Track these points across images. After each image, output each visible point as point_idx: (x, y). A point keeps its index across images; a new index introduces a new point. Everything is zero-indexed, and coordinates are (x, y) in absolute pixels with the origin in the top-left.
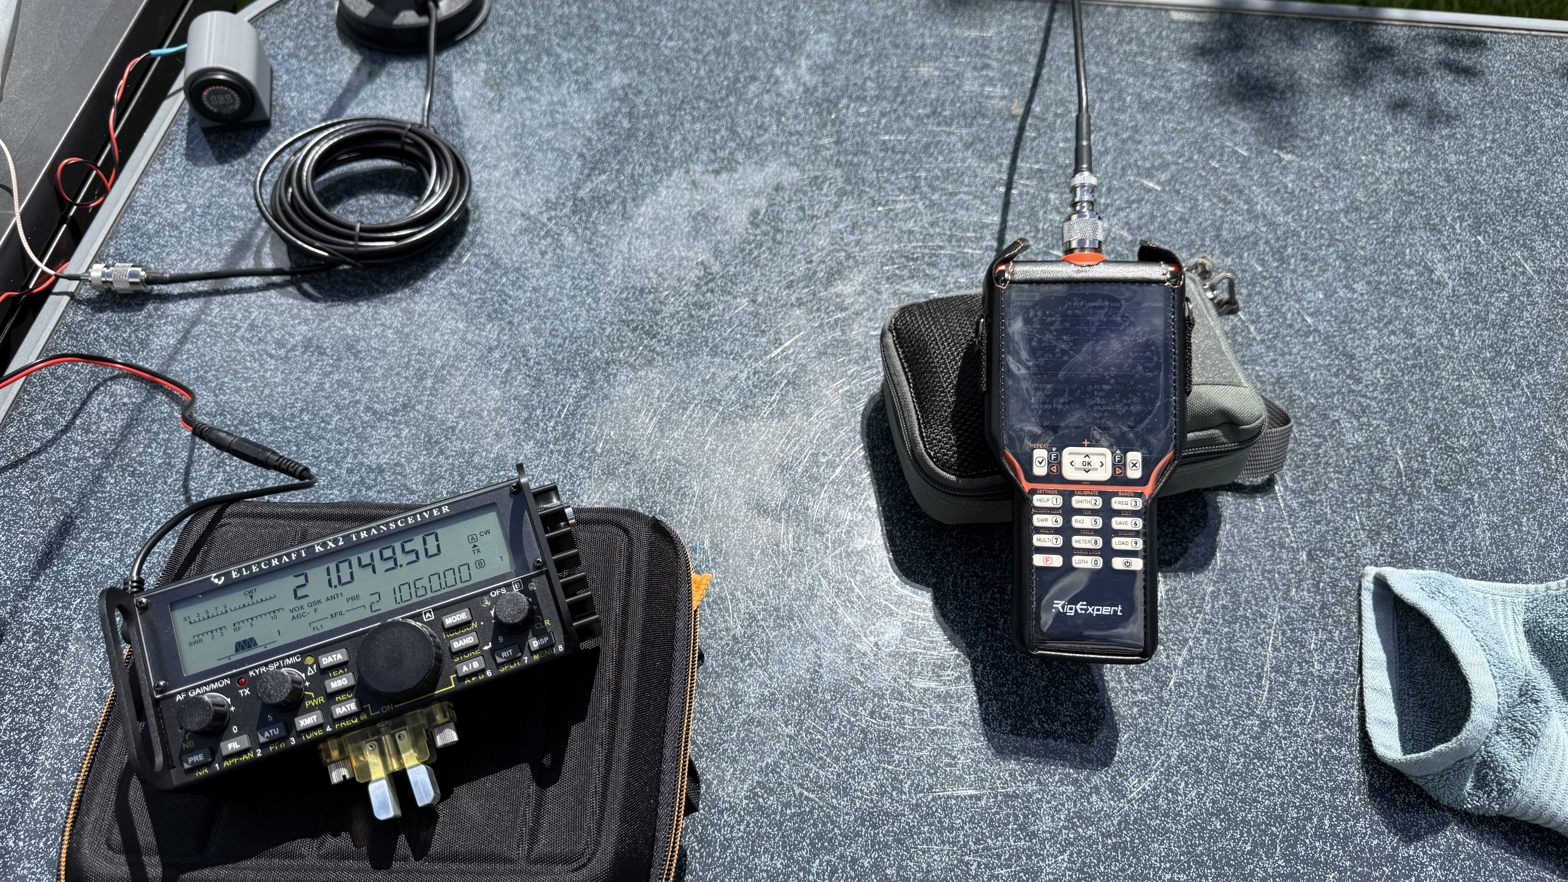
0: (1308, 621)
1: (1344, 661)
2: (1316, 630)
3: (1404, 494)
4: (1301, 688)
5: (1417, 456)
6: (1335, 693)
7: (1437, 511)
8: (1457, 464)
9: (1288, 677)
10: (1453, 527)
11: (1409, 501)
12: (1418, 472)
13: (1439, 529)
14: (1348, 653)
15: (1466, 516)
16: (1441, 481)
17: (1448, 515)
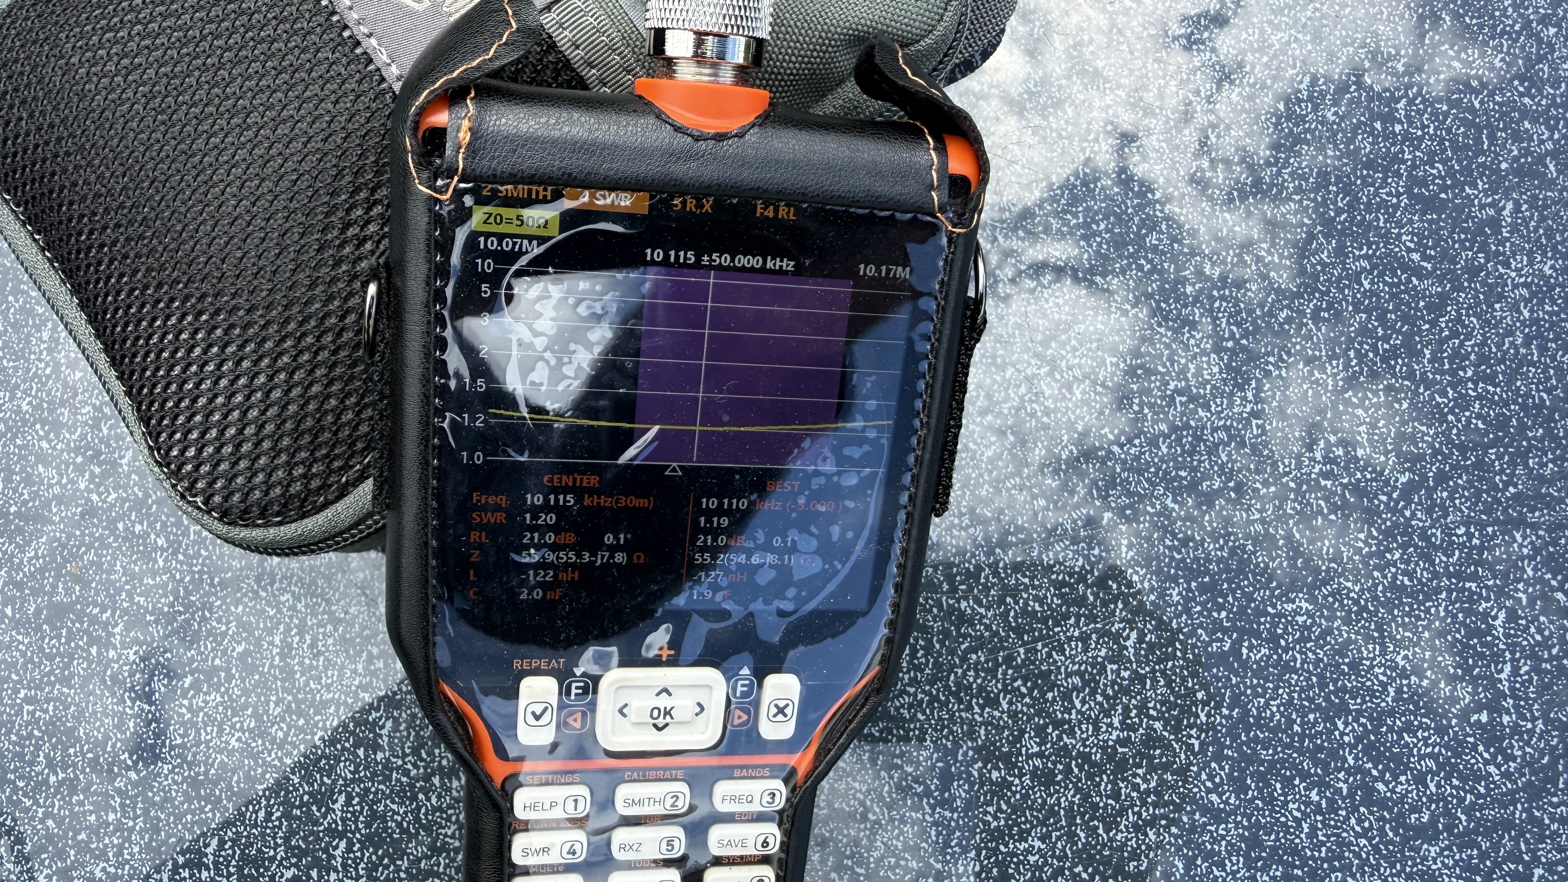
0: (1066, 617)
1: (1142, 709)
2: (1084, 639)
3: (1328, 236)
4: (1038, 794)
5: (1372, 119)
6: (1116, 795)
7: (1405, 268)
8: (1469, 124)
9: (1011, 766)
10: (1437, 307)
11: (1340, 252)
12: (1370, 165)
13: (1405, 319)
14: (1154, 688)
15: (1473, 271)
16: (1423, 183)
17: (1429, 275)
